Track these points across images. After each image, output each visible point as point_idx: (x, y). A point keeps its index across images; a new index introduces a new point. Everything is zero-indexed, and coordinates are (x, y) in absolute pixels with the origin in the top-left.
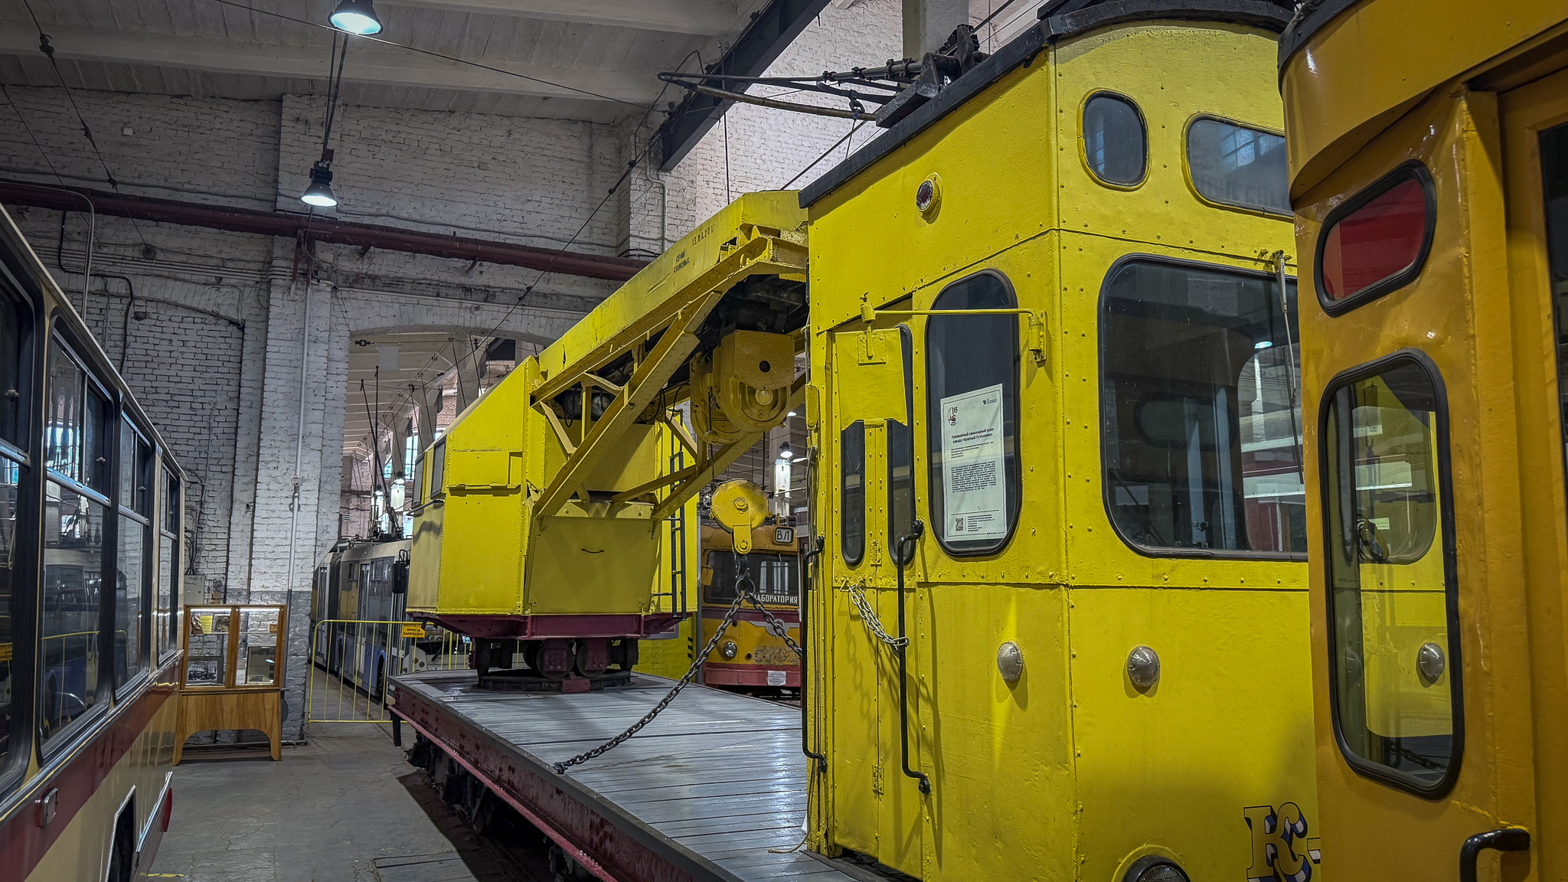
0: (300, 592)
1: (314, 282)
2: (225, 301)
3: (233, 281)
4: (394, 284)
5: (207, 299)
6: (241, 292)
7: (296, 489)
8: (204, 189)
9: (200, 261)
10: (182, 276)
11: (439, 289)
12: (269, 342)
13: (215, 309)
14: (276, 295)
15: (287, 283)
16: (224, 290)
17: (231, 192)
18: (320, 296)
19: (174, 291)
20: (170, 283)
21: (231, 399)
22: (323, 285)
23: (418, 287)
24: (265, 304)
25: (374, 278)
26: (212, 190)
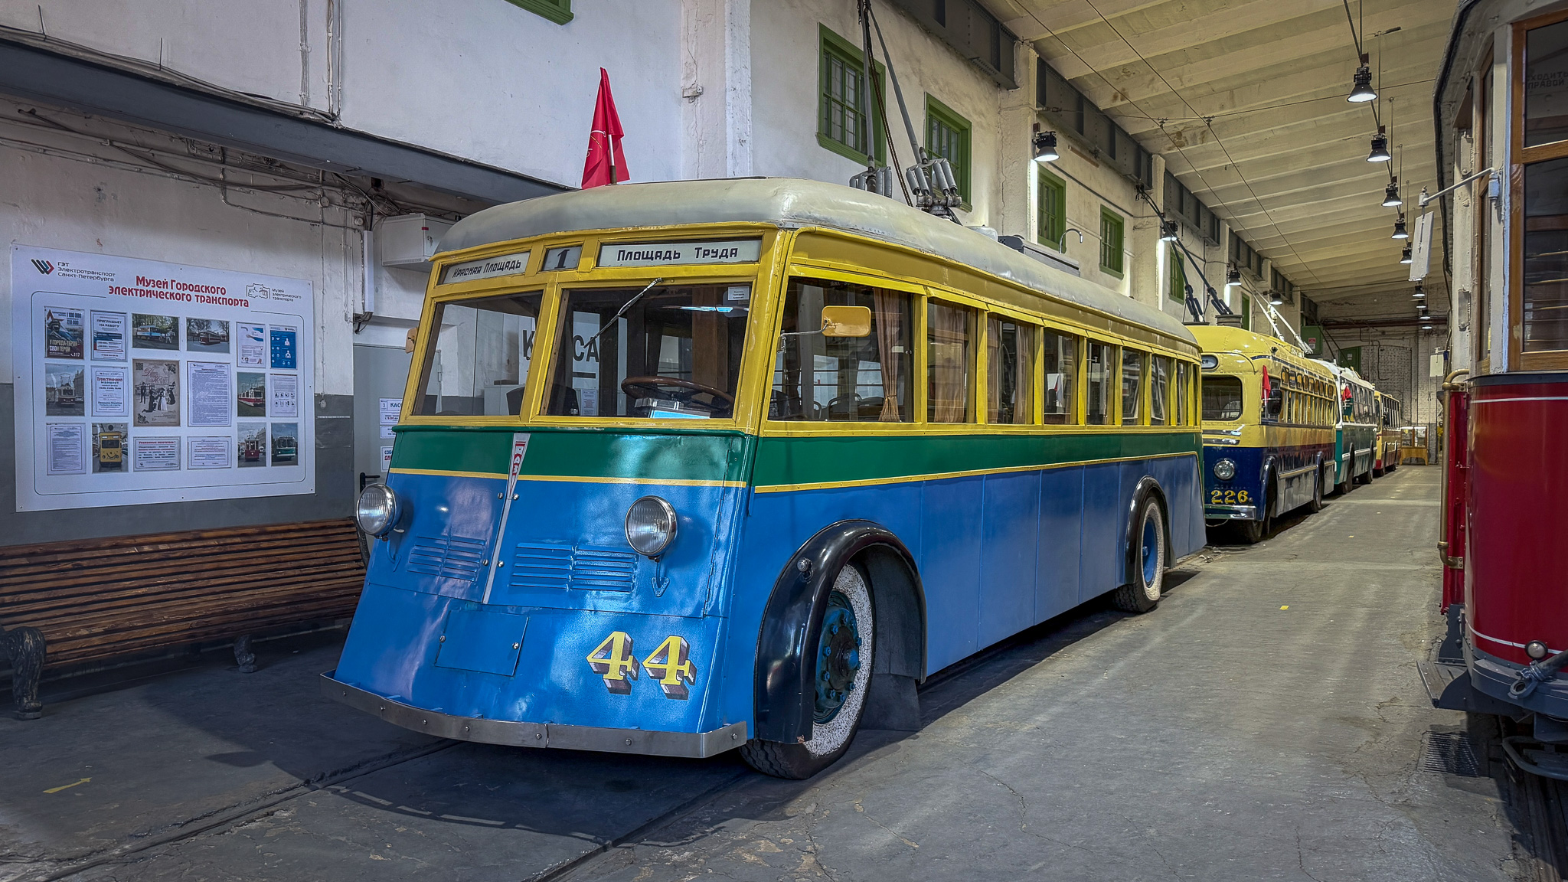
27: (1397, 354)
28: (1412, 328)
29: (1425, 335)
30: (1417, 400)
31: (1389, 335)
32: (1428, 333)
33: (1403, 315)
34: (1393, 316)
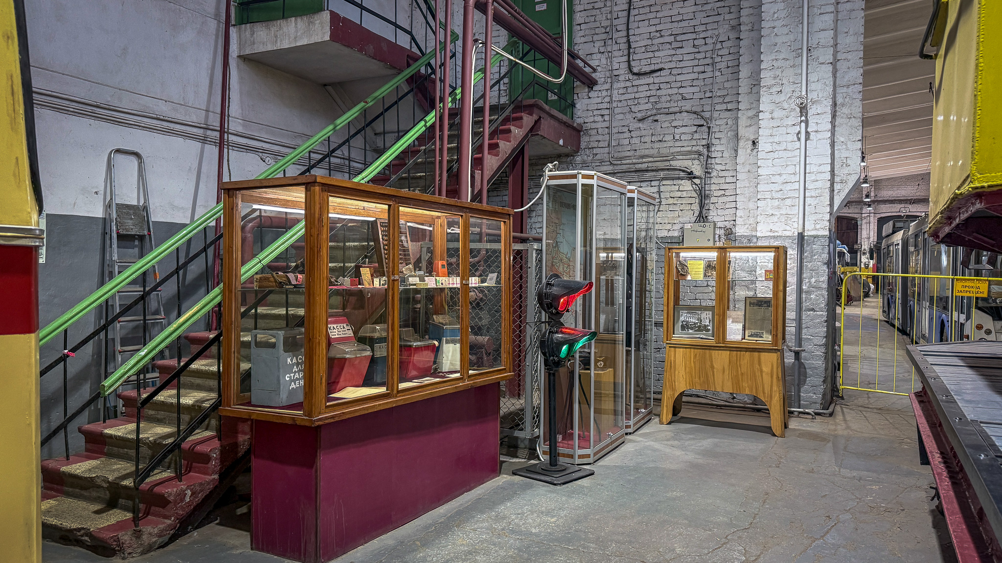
0: (815, 237)
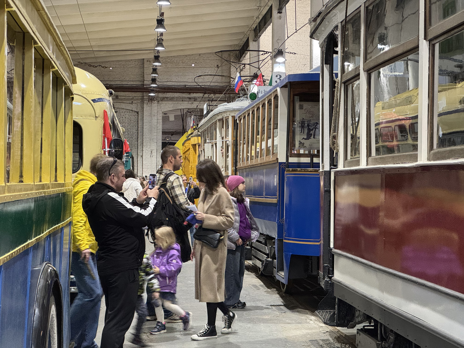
1: (153, 101)
2: (134, 107)
3: (135, 102)
4: (172, 99)
5: (130, 107)
6: (137, 104)
7: (151, 152)
8: (128, 80)
9: (128, 98)
10: (124, 102)
11: (183, 99)
12: (144, 117)
13: (132, 109)
14: (145, 105)
15: (147, 102)
16: (133, 104)
17: (133, 80)
18: (155, 104)
19: (123, 106)
20: (122, 104)
21: (136, 130)
22: (155, 101)
23: (178, 99)
24: (142, 107)
25: (167, 98)
26: (129, 80)
27: (127, 116)
28: (139, 94)
29: (149, 101)
30: (142, 156)
31: (122, 99)
32: (151, 99)
33: (132, 83)
34: (124, 83)
